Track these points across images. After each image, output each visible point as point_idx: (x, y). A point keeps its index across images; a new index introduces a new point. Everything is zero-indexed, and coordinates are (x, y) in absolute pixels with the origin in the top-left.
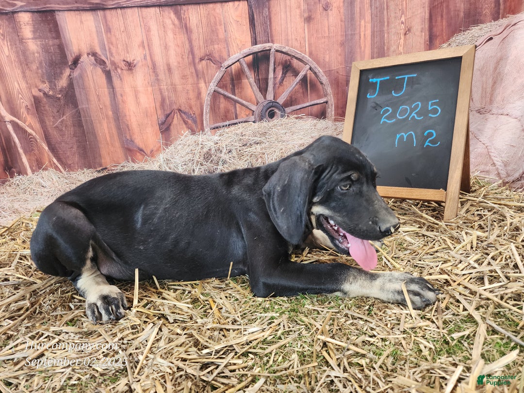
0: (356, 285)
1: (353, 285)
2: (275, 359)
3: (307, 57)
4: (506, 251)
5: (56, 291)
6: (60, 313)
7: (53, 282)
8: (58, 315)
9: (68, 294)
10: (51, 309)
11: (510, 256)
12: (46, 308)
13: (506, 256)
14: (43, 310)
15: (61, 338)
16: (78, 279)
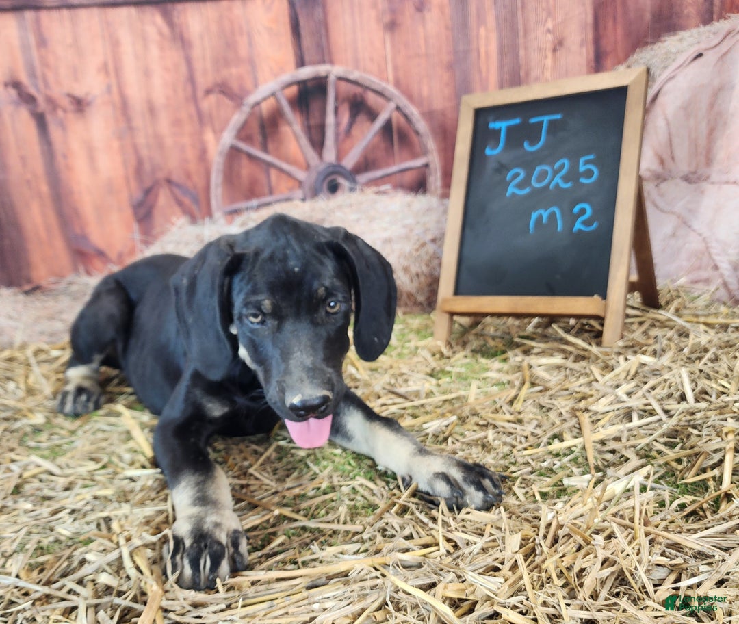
3: (391, 89)
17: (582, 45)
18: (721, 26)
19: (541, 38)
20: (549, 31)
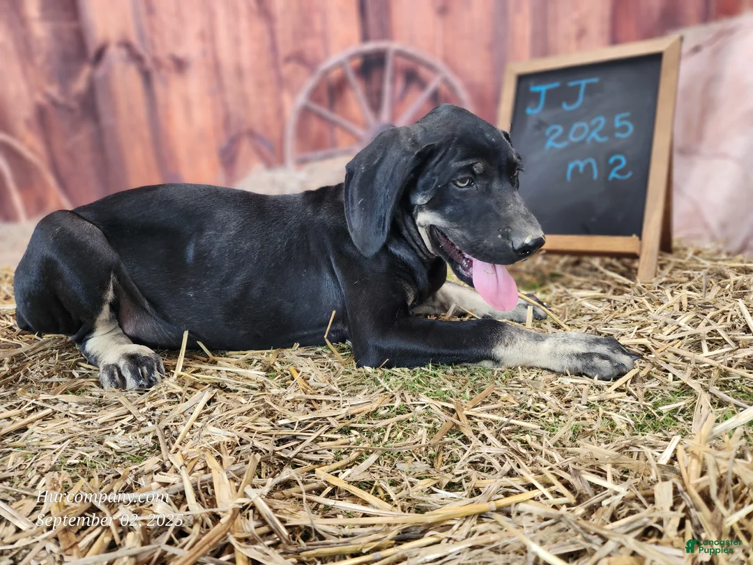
0: (514, 348)
1: (509, 347)
2: (392, 436)
4: (731, 309)
5: (52, 356)
6: (57, 380)
7: (48, 345)
8: (52, 383)
9: (71, 360)
10: (42, 376)
11: (737, 316)
12: (34, 375)
13: (732, 316)
14: (30, 378)
15: (56, 408)
16: (88, 339)
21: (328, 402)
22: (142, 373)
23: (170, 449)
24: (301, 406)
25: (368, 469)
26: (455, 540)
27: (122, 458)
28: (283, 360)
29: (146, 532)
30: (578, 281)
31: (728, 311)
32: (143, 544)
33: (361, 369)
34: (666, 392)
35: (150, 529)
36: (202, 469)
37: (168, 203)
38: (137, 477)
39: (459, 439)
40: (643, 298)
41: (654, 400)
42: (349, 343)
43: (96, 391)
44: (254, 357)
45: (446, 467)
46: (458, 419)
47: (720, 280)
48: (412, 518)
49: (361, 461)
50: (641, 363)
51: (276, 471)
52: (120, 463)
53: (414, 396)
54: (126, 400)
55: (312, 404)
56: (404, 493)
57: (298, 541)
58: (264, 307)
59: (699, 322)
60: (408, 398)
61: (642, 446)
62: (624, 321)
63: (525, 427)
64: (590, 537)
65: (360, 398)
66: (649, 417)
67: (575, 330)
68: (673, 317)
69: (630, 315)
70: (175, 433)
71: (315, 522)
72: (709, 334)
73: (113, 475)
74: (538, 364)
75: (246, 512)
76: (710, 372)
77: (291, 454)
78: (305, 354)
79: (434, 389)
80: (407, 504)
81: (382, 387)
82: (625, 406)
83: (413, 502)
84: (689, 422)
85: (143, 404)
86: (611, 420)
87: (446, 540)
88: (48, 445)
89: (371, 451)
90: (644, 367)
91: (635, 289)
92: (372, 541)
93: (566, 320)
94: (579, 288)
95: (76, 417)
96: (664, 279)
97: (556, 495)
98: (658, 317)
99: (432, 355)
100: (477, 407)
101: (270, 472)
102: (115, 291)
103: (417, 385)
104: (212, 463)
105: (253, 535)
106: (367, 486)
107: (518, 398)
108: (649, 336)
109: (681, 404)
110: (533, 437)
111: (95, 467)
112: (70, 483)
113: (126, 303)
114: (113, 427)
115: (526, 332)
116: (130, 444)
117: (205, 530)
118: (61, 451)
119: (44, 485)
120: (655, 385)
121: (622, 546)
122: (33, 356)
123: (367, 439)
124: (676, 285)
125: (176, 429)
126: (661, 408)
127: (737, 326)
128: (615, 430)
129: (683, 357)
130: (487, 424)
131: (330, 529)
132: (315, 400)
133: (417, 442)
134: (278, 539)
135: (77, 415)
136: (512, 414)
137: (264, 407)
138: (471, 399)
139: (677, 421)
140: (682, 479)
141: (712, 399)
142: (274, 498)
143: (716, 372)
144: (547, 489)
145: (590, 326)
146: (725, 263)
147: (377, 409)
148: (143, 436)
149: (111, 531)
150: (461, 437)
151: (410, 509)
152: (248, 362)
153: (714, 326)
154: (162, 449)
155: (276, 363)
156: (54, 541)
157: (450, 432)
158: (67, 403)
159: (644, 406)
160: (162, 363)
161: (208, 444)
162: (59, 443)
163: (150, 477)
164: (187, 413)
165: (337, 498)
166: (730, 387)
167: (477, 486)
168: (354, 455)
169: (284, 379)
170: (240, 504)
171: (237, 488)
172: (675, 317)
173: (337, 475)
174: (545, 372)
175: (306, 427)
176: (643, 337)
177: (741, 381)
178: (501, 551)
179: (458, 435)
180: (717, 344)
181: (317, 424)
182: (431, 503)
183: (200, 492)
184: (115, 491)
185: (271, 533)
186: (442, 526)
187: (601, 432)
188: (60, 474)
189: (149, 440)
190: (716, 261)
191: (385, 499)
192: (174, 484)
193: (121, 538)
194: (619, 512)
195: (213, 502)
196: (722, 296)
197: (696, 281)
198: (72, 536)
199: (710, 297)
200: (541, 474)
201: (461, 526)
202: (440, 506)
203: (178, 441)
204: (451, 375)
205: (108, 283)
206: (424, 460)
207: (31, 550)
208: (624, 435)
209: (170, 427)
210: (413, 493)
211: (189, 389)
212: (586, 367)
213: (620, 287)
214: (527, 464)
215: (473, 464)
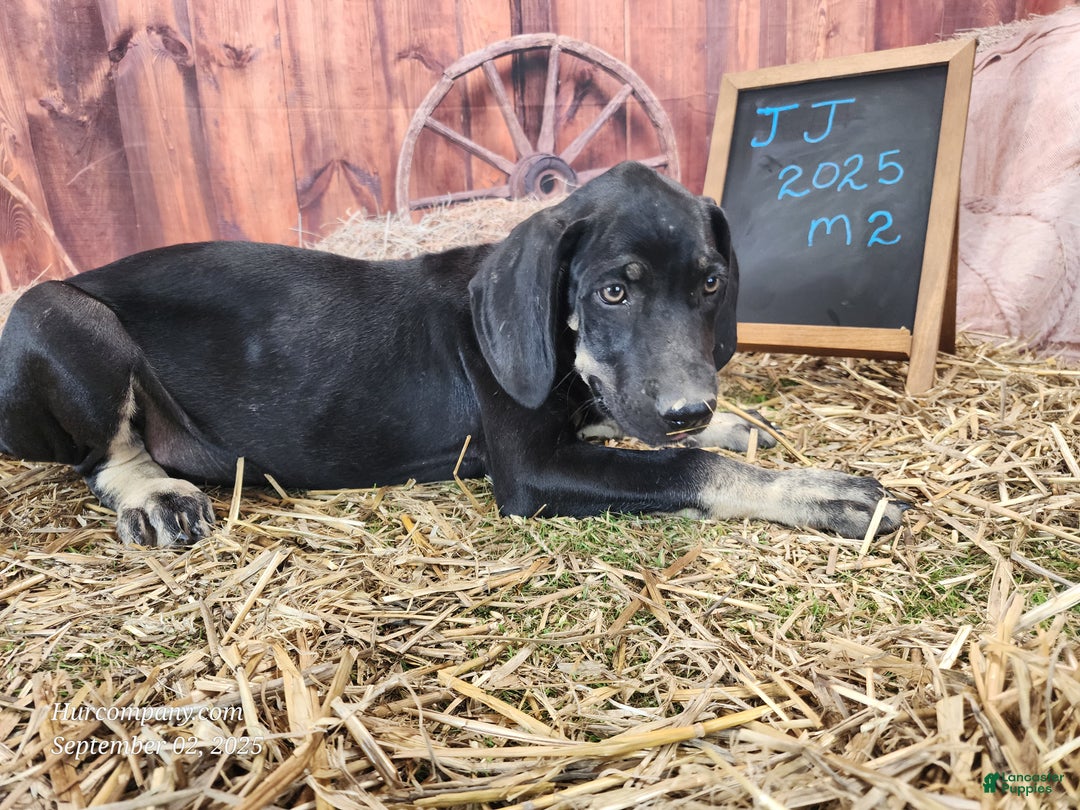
0: (730, 490)
1: (723, 490)
2: (552, 621)
3: (626, 68)
4: (1041, 438)
5: (47, 493)
6: (54, 530)
7: (40, 476)
8: (47, 534)
9: (75, 500)
10: (32, 524)
11: (1050, 447)
12: (19, 523)
13: (1042, 447)
14: (13, 526)
15: (51, 573)
16: (100, 471)
17: (860, 34)
18: (1023, 27)
19: (812, 21)
20: (822, 13)
21: (458, 569)
22: (181, 522)
23: (221, 638)
24: (417, 574)
25: (516, 671)
26: (645, 782)
27: (149, 651)
28: (392, 504)
29: (182, 769)
30: (821, 391)
31: (1037, 441)
32: (178, 787)
33: (506, 519)
34: (949, 558)
35: (188, 764)
36: (268, 671)
37: (219, 271)
38: (170, 682)
39: (650, 627)
40: (915, 419)
41: (932, 570)
42: (488, 479)
43: (113, 548)
44: (349, 499)
45: (630, 669)
46: (649, 595)
47: (1024, 394)
48: (581, 748)
49: (505, 658)
50: (912, 514)
51: (379, 673)
52: (146, 658)
53: (584, 560)
54: (155, 562)
55: (433, 571)
56: (568, 709)
57: (411, 782)
58: (363, 427)
59: (996, 455)
60: (575, 563)
61: (915, 640)
62: (888, 453)
63: (746, 609)
64: (844, 781)
65: (505, 563)
66: (924, 594)
67: (817, 464)
68: (958, 448)
69: (897, 443)
70: (228, 613)
71: (436, 753)
72: (1010, 473)
73: (133, 677)
74: (763, 515)
75: (333, 736)
76: (1012, 529)
77: (402, 648)
78: (424, 495)
79: (613, 550)
80: (573, 726)
81: (537, 546)
82: (891, 578)
83: (583, 722)
84: (983, 604)
85: (182, 569)
86: (871, 599)
87: (632, 782)
88: (38, 630)
89: (520, 643)
90: (917, 521)
91: (904, 405)
92: (520, 784)
93: (804, 449)
94: (823, 402)
95: (81, 587)
96: (945, 392)
97: (792, 714)
98: (936, 448)
99: (610, 500)
100: (677, 577)
101: (370, 675)
102: (138, 400)
103: (589, 543)
104: (284, 662)
105: (344, 773)
106: (514, 696)
107: (736, 565)
108: (923, 475)
109: (971, 577)
110: (757, 624)
111: (107, 665)
112: (70, 689)
113: (154, 418)
114: (136, 604)
115: (748, 468)
116: (161, 630)
117: (272, 764)
118: (57, 639)
119: (31, 691)
120: (933, 547)
121: (890, 795)
122: (19, 494)
123: (514, 625)
124: (961, 400)
125: (231, 608)
126: (942, 583)
127: (1049, 462)
128: (877, 614)
129: (972, 506)
130: (691, 605)
131: (459, 764)
132: (438, 565)
133: (588, 630)
134: (381, 779)
135: (82, 584)
136: (728, 589)
137: (363, 575)
138: (668, 566)
139: (965, 602)
140: (977, 693)
141: (1014, 570)
142: (375, 716)
143: (1021, 530)
144: (779, 705)
145: (839, 458)
146: (1031, 370)
147: (530, 579)
148: (181, 617)
149: (129, 765)
150: (652, 623)
151: (577, 731)
152: (340, 507)
153: (1017, 462)
154: (209, 638)
155: (382, 509)
156: (43, 779)
157: (638, 615)
158: (68, 565)
159: (918, 578)
160: (210, 505)
161: (278, 632)
162: (55, 628)
163: (191, 680)
164: (247, 584)
165: (470, 715)
166: (1041, 551)
167: (677, 698)
168: (495, 649)
169: (392, 532)
170: (324, 726)
171: (321, 701)
172: (960, 448)
173: (469, 680)
174: (774, 527)
175: (425, 607)
176: (914, 476)
177: (1055, 543)
178: (712, 799)
179: (648, 620)
180: (1020, 488)
181: (441, 602)
182: (609, 723)
183: (265, 705)
184: (137, 703)
185: (370, 769)
186: (625, 760)
187: (857, 618)
188: (54, 675)
189: (189, 623)
190: (1018, 365)
191: (541, 717)
192: (226, 693)
193: (145, 776)
194: (886, 743)
195: (283, 723)
196: (1028, 417)
197: (990, 395)
198: (70, 771)
199: (1010, 419)
200: (770, 681)
201: (653, 760)
202: (622, 729)
203: (233, 627)
204: (638, 529)
205: (126, 390)
206: (599, 658)
207: (8, 793)
208: (889, 622)
209: (221, 604)
210: (583, 708)
211: (251, 546)
212: (834, 520)
213: (881, 402)
214: (749, 666)
215: (671, 665)
